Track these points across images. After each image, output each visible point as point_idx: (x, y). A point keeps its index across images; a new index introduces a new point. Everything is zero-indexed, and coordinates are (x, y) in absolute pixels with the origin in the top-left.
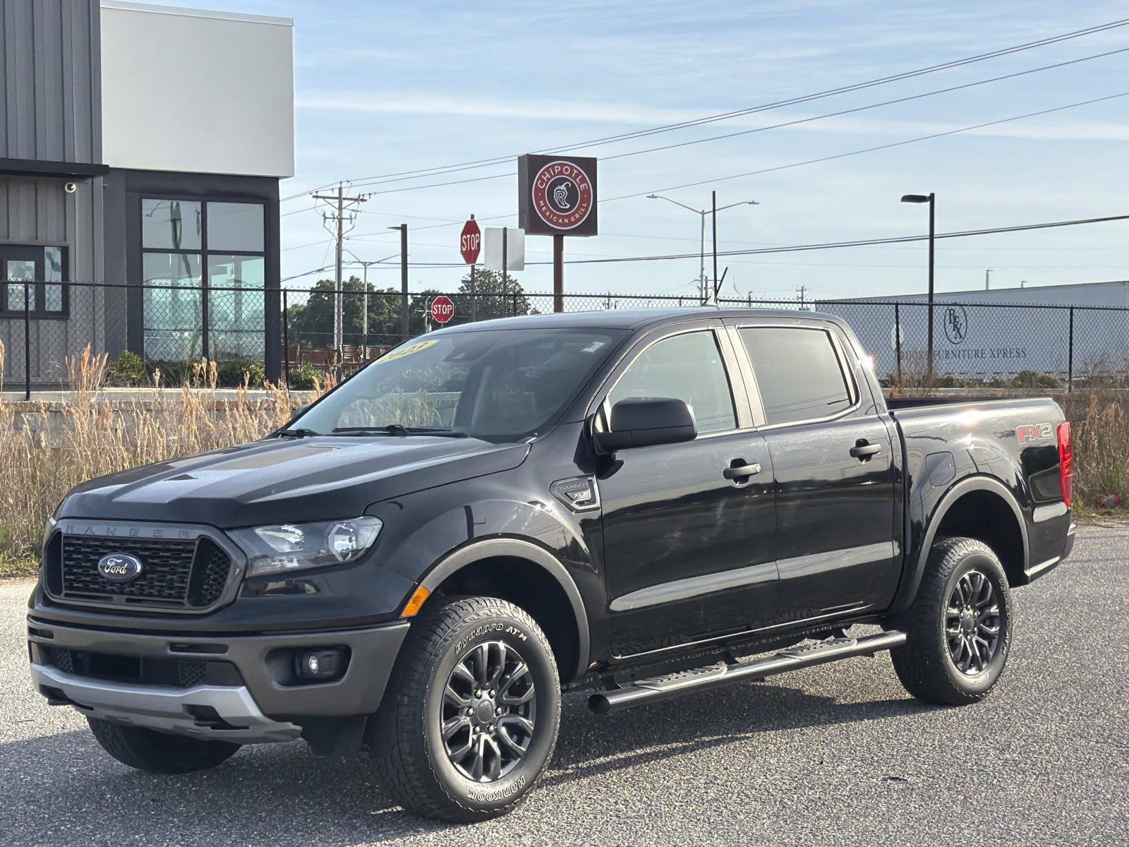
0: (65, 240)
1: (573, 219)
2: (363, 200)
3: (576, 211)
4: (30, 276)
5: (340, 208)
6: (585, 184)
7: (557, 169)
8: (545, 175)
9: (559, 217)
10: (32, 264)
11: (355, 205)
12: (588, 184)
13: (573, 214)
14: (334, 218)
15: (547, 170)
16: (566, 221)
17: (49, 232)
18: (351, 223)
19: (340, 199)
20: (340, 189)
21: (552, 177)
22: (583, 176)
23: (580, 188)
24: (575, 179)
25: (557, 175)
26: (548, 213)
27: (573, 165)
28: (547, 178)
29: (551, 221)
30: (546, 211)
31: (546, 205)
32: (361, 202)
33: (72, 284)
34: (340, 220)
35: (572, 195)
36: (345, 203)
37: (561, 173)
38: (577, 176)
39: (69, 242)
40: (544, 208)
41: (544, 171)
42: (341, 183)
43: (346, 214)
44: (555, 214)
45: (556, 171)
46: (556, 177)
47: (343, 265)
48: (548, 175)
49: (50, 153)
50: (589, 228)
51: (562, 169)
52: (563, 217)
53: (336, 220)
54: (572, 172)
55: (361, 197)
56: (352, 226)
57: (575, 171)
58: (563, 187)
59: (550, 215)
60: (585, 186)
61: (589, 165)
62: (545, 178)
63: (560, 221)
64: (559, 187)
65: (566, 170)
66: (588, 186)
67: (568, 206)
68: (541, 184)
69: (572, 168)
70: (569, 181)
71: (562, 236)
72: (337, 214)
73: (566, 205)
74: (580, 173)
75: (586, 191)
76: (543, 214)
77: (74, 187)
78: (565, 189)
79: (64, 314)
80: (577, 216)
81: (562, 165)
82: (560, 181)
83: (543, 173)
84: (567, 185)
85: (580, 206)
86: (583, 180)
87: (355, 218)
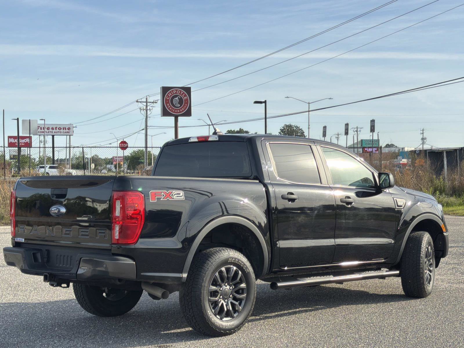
1: (181, 110)
2: (156, 103)
3: (183, 107)
5: (147, 106)
6: (186, 97)
7: (175, 91)
8: (169, 94)
9: (175, 110)
11: (152, 105)
12: (187, 97)
13: (181, 108)
14: (144, 110)
15: (170, 92)
16: (178, 111)
18: (150, 111)
19: (147, 102)
20: (147, 99)
21: (172, 95)
22: (185, 94)
23: (184, 99)
24: (182, 95)
25: (174, 94)
26: (171, 108)
27: (181, 90)
28: (170, 95)
29: (172, 111)
30: (170, 108)
31: (170, 105)
32: (155, 103)
34: (147, 110)
35: (181, 101)
36: (148, 104)
37: (176, 93)
38: (183, 94)
40: (169, 107)
41: (169, 92)
42: (147, 96)
43: (148, 108)
44: (173, 109)
45: (174, 92)
46: (174, 95)
47: (148, 128)
48: (170, 94)
50: (188, 113)
51: (176, 91)
52: (177, 110)
53: (145, 111)
54: (180, 93)
55: (155, 102)
56: (150, 112)
57: (182, 92)
58: (177, 98)
59: (171, 109)
60: (186, 98)
61: (188, 90)
62: (169, 95)
63: (176, 111)
64: (175, 99)
65: (178, 92)
66: (188, 98)
67: (179, 105)
68: (168, 98)
69: (181, 91)
70: (179, 96)
71: (178, 117)
72: (145, 108)
73: (178, 105)
74: (184, 93)
75: (187, 100)
76: (169, 109)
78: (178, 99)
80: (183, 109)
81: (176, 90)
82: (176, 96)
83: (169, 93)
84: (178, 98)
85: (184, 105)
86: (185, 96)
87: (152, 109)
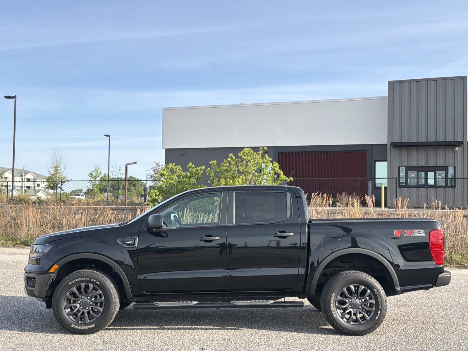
0: (454, 164)
4: (444, 175)
10: (444, 172)
17: (449, 162)
33: (456, 178)
39: (456, 165)
49: (450, 139)
77: (457, 148)
79: (454, 187)
